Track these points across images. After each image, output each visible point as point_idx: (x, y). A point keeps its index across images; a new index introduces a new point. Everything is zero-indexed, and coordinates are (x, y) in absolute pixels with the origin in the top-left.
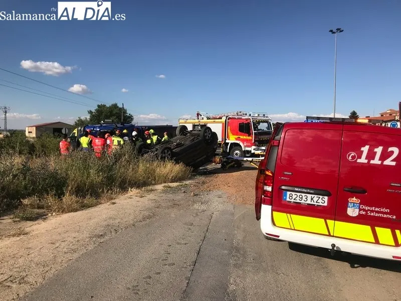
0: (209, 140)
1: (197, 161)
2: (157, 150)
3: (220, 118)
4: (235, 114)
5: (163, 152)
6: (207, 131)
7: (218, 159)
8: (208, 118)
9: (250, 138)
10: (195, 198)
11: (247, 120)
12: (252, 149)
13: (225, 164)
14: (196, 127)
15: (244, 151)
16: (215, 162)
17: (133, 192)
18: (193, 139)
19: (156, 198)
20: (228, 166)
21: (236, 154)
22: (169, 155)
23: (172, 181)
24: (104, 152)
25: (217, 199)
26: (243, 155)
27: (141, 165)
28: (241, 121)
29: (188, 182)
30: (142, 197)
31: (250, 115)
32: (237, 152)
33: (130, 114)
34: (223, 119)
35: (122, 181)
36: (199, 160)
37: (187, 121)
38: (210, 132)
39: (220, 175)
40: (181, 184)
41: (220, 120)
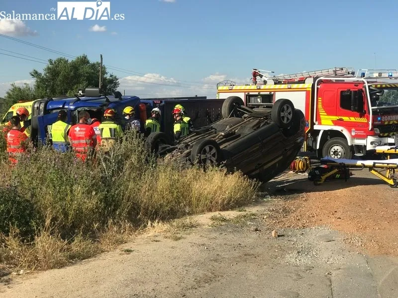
0: (288, 125)
1: (265, 167)
2: (187, 146)
3: (302, 81)
4: (331, 72)
5: (202, 150)
6: (285, 107)
7: (299, 162)
8: (277, 82)
9: (363, 120)
10: (283, 242)
11: (356, 84)
12: (368, 142)
13: (317, 172)
14: (252, 99)
15: (352, 146)
16: (294, 169)
17: (157, 228)
18: (257, 124)
19: (205, 240)
20: (323, 178)
21: (336, 153)
22: (214, 155)
23: (224, 208)
24: (94, 152)
25: (325, 243)
26: (350, 154)
27: (162, 176)
28: (345, 88)
29: (254, 210)
30: (177, 239)
31: (363, 75)
32: (336, 148)
33: (111, 76)
34: (308, 84)
35: (133, 208)
36: (269, 165)
37: (235, 88)
38: (290, 110)
39: (311, 194)
40: (243, 213)
41: (301, 86)
